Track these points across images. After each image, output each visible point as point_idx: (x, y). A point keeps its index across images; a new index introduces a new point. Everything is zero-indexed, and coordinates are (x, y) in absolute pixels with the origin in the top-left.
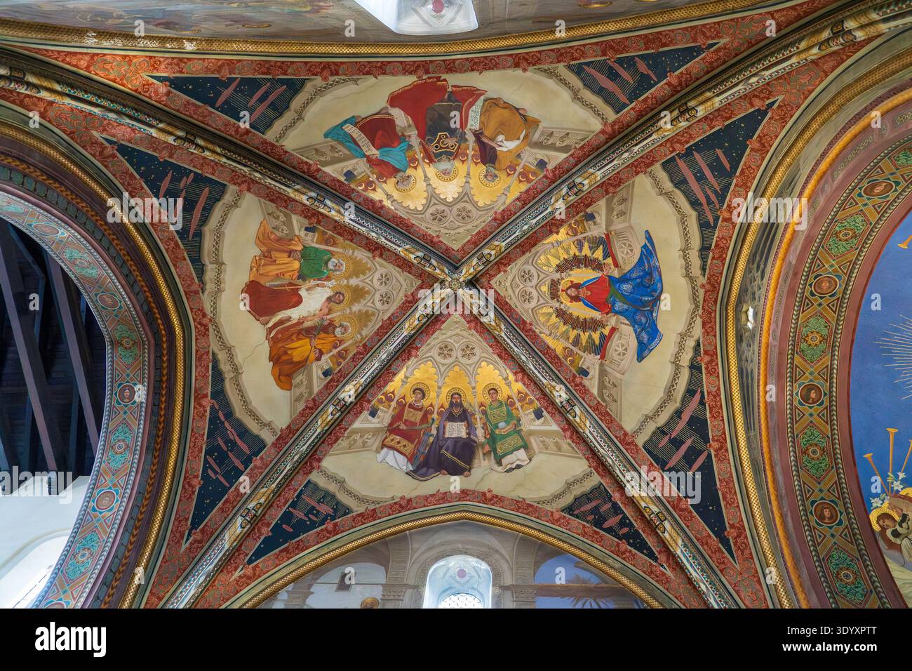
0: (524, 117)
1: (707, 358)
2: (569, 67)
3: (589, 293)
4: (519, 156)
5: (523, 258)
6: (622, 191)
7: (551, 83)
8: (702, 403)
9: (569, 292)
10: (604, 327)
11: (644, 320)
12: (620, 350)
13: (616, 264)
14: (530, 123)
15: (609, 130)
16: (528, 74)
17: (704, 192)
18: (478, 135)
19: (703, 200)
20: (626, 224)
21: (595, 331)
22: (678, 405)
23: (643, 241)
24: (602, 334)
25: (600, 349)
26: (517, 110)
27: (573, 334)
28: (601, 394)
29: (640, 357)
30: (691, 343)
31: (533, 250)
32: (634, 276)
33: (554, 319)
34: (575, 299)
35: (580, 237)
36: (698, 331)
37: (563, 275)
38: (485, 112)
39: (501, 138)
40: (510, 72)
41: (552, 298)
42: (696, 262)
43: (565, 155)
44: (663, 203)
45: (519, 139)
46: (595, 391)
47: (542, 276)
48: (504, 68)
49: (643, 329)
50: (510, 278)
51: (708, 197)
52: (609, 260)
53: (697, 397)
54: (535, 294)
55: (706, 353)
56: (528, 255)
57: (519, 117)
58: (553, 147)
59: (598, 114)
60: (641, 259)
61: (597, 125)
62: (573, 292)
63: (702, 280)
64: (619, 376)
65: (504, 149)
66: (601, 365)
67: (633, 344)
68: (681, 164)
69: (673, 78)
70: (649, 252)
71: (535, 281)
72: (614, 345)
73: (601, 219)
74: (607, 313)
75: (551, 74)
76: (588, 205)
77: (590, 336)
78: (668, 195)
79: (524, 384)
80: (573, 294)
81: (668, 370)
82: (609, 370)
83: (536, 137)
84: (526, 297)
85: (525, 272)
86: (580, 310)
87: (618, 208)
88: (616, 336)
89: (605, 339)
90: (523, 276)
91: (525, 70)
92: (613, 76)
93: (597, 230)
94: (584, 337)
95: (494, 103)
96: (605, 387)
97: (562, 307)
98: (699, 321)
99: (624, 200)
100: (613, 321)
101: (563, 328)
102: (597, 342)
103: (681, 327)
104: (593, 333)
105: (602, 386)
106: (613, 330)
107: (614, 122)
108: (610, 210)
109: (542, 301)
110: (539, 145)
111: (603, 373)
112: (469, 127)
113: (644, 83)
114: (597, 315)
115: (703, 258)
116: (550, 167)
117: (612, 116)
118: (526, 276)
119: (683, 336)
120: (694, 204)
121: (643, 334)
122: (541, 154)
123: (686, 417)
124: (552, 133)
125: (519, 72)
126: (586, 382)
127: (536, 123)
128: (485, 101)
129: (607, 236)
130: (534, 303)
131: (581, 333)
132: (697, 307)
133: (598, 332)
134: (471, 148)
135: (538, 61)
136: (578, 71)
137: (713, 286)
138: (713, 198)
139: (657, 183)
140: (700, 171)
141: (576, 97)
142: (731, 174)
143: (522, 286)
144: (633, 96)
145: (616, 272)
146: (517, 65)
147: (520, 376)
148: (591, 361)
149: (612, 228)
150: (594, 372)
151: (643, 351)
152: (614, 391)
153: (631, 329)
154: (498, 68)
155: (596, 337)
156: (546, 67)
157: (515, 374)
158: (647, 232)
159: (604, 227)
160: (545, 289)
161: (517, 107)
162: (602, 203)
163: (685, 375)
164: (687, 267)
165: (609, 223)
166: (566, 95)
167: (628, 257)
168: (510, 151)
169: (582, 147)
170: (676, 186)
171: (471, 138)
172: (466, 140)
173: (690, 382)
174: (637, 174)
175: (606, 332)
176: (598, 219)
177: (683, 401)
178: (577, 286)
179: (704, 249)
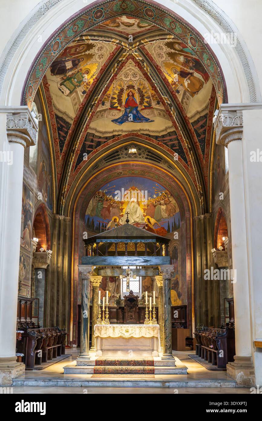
0: (195, 93)
1: (117, 138)
2: (207, 114)
3: (131, 100)
4: (182, 85)
5: (142, 74)
6: (167, 116)
7: (204, 106)
8: (105, 142)
9: (131, 93)
10: (120, 107)
11: (125, 119)
12: (114, 114)
13: (142, 109)
14: (193, 94)
15: (187, 119)
16: (208, 100)
17: (167, 140)
18: (192, 74)
19: (164, 139)
20: (156, 115)
21: (118, 104)
22: (102, 136)
23: (151, 119)
24: (118, 106)
25: (112, 107)
26: (198, 92)
27: (116, 96)
28: (98, 112)
29: (113, 121)
30: (120, 133)
31: (145, 79)
32: (139, 115)
33: (119, 88)
34: (128, 95)
35: (151, 98)
36: (124, 134)
37: (137, 91)
38: (199, 80)
39: (189, 82)
40: (210, 94)
41: (127, 86)
42: (145, 133)
43: (180, 101)
44: (163, 128)
45: (188, 88)
46: (98, 110)
47: (135, 82)
48: (212, 93)
49: (121, 119)
50: (133, 68)
51: (165, 140)
52: (143, 107)
53: (106, 140)
54: (128, 79)
55: (118, 138)
56: (143, 76)
57: (195, 91)
58: (183, 98)
59: (192, 117)
60: (145, 117)
61: (189, 115)
62: (131, 94)
63: (139, 133)
64: (105, 116)
65: (185, 81)
66: (107, 109)
67: (117, 117)
68: (175, 137)
69: (198, 144)
70: (147, 120)
71: (133, 79)
72: (115, 112)
73: (157, 107)
74: (125, 107)
75: (206, 107)
76: (162, 103)
77: (116, 103)
78: (166, 129)
79: (93, 83)
80: (130, 94)
81: (111, 130)
82: (107, 112)
83: (188, 94)
84: (126, 75)
85: (136, 75)
86: (124, 97)
87: (162, 113)
88: (118, 111)
89: (116, 108)
90: (134, 74)
91: (210, 99)
92: (202, 127)
93: (154, 104)
94: (115, 101)
95: (202, 85)
96: (100, 113)
97: (125, 91)
98: (127, 133)
99: (164, 116)
100: (123, 109)
101: (117, 92)
102: (115, 106)
103: (124, 129)
104: (117, 103)
105: (100, 111)
106: (120, 110)
107: (189, 121)
108: (161, 110)
109: (126, 82)
110: (185, 94)
111: (105, 110)
112: (195, 72)
113: (198, 136)
114: (124, 103)
115: (147, 135)
116: (177, 94)
117: (191, 121)
118: (134, 75)
119: (122, 131)
120: (163, 136)
121: (120, 120)
122: (182, 93)
123: (100, 140)
124: (188, 100)
125: (209, 97)
126: (100, 105)
127: (192, 96)
128: (203, 82)
129: (152, 108)
130: (124, 79)
131: (116, 99)
132: (131, 132)
133: (118, 105)
134: (187, 69)
135: (211, 105)
136: (205, 116)
137: (138, 136)
138: (165, 142)
139: (170, 128)
140: (172, 141)
141: (198, 112)
142: (172, 148)
143: (130, 74)
144: (195, 130)
145: (140, 109)
146: (212, 97)
147: (96, 80)
148: (108, 105)
149: (155, 110)
150: (104, 107)
151: (115, 121)
152: (100, 116)
153: (121, 116)
154: (212, 91)
155: (116, 105)
156: (209, 106)
157: (96, 78)
158: (154, 121)
159: (155, 107)
160: (130, 83)
161: (199, 92)
162: (163, 108)
163: (111, 135)
164: (143, 130)
165: (157, 109)
166: (199, 109)
167: (145, 113)
168: (184, 83)
169: (182, 108)
170: (169, 133)
171: (191, 71)
172: (190, 69)
173: (109, 137)
174: (173, 123)
175: (119, 108)
176: (158, 105)
177: (104, 137)
178: (133, 95)
179: (149, 136)
